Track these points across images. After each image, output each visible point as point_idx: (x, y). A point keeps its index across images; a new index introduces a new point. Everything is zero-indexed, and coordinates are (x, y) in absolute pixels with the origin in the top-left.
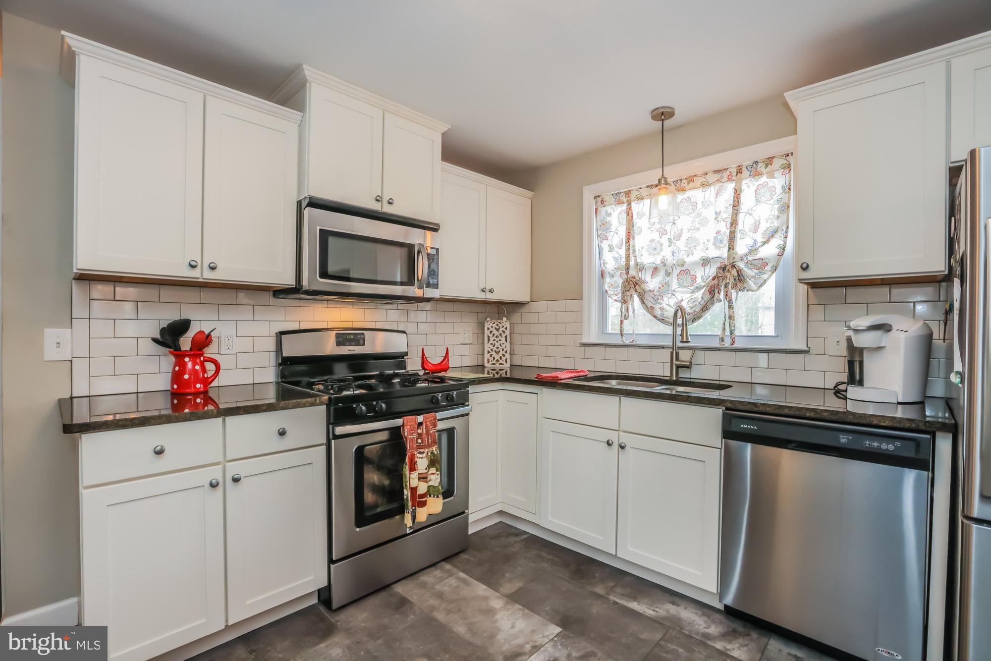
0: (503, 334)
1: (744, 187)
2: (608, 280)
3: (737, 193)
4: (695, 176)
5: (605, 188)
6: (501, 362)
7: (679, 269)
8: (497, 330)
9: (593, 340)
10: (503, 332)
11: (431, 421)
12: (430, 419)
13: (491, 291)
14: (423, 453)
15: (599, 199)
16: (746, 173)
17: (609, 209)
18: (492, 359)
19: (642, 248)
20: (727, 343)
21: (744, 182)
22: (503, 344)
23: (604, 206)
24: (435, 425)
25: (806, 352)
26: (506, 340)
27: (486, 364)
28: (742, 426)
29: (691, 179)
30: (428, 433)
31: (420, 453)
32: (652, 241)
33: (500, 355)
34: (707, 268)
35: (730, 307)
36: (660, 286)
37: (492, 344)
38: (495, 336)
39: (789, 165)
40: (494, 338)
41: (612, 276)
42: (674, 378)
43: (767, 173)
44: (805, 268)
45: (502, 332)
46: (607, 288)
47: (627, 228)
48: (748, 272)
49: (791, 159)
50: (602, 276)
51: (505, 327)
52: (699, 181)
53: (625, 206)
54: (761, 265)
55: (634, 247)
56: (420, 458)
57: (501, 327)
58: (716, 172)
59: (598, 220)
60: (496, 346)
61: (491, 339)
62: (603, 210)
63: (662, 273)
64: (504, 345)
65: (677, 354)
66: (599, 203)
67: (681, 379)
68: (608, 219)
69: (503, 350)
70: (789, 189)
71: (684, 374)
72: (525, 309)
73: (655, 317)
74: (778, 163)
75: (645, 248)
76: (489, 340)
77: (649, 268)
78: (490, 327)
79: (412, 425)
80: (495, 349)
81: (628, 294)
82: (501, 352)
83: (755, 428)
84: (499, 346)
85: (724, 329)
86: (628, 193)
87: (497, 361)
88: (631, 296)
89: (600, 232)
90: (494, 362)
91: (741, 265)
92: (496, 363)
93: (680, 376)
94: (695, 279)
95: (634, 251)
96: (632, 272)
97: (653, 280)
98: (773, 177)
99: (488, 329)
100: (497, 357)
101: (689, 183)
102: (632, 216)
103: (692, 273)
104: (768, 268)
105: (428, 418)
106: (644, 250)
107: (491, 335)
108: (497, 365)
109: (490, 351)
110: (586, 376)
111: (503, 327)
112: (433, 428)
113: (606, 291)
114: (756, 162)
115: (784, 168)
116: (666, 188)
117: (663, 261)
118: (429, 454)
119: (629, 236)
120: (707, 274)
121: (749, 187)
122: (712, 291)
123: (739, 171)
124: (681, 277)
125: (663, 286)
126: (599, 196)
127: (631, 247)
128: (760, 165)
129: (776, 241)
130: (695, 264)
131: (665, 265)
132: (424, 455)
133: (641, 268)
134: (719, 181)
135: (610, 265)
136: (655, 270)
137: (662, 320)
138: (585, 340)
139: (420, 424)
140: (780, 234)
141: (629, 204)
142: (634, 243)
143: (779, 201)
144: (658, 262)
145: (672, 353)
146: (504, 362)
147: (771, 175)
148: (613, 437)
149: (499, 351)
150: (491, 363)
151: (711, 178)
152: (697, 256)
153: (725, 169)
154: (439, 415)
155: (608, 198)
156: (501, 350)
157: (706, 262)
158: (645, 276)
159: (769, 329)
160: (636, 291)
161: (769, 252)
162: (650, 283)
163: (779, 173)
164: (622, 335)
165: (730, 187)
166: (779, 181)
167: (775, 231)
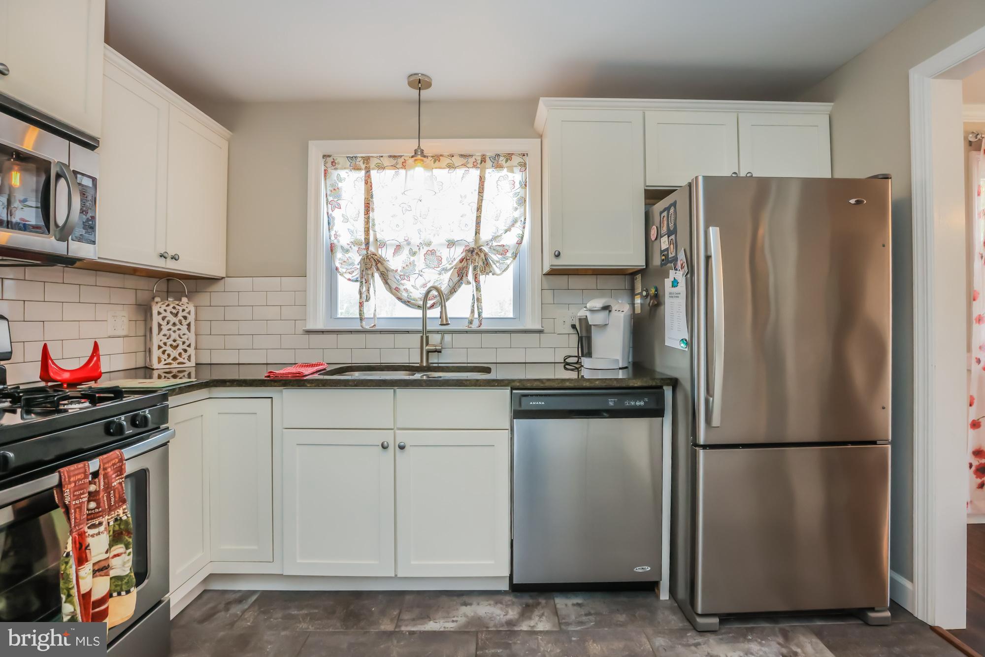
0: (183, 321)
1: (487, 175)
2: (339, 255)
3: (482, 180)
4: (441, 155)
5: (340, 147)
6: (181, 360)
7: (426, 249)
8: (176, 315)
9: (320, 326)
10: (185, 318)
11: (113, 465)
12: (113, 462)
13: (175, 258)
14: (100, 524)
15: (330, 160)
16: (489, 163)
17: (343, 173)
18: (166, 356)
19: (383, 222)
20: (475, 326)
21: (487, 171)
22: (184, 334)
23: (336, 169)
24: (120, 470)
25: (541, 332)
26: (189, 329)
27: (155, 365)
28: (531, 403)
29: (438, 157)
30: (108, 487)
31: (93, 526)
32: (394, 216)
33: (180, 350)
34: (453, 249)
35: (478, 289)
36: (404, 266)
37: (165, 335)
38: (171, 323)
39: (525, 164)
40: (170, 326)
41: (347, 251)
42: (425, 364)
43: (507, 167)
44: (558, 255)
45: (182, 318)
46: (337, 264)
47: (365, 199)
48: (494, 257)
49: (527, 159)
50: (332, 250)
51: (187, 310)
52: (445, 161)
53: (363, 173)
54: (503, 251)
55: (373, 220)
56: (93, 536)
57: (181, 311)
58: (462, 156)
59: (328, 185)
60: (172, 338)
61: (165, 328)
62: (334, 174)
63: (406, 251)
64: (185, 337)
65: (427, 338)
66: (329, 164)
67: (431, 365)
68: (340, 185)
69: (184, 343)
70: (526, 185)
71: (434, 359)
72: (219, 286)
73: (399, 299)
74: (516, 160)
75: (386, 223)
76: (160, 329)
77: (391, 245)
78: (162, 310)
79: (79, 480)
80: (170, 342)
81: (370, 272)
82: (181, 347)
83: (543, 403)
84: (178, 338)
85: (473, 312)
86: (367, 160)
87: (175, 359)
88: (373, 275)
89: (330, 199)
90: (169, 361)
91: (486, 249)
92: (172, 362)
93: (430, 361)
94: (441, 261)
95: (374, 225)
96: (373, 248)
97: (394, 258)
98: (512, 172)
99: (159, 313)
100: (174, 354)
101: (434, 161)
102: (371, 186)
103: (438, 254)
104: (509, 254)
105: (108, 462)
106: (385, 225)
107: (164, 323)
108: (175, 365)
109: (163, 345)
110: (325, 369)
111: (183, 310)
112: (117, 476)
113: (337, 269)
114: (498, 155)
115: (521, 165)
116: (422, 160)
117: (406, 239)
118: (112, 523)
119: (368, 207)
120: (456, 255)
121: (492, 175)
122: (461, 274)
123: (483, 160)
124: (428, 257)
125: (407, 265)
126: (329, 156)
127: (370, 220)
128: (501, 158)
129: (516, 231)
130: (442, 245)
131: (409, 244)
132: (102, 528)
133: (381, 244)
134: (464, 165)
135: (344, 240)
136: (398, 248)
137: (407, 303)
138: (311, 326)
139: (95, 475)
140: (519, 224)
141: (368, 171)
142: (373, 216)
143: (516, 194)
144: (401, 240)
145: (422, 337)
146: (186, 361)
147: (511, 170)
148: (387, 436)
149: (178, 346)
150: (163, 362)
151: (457, 161)
152: (442, 239)
153: (470, 155)
154: (127, 452)
155: (340, 160)
156: (181, 343)
157: (451, 244)
158: (386, 253)
159: (509, 312)
160: (378, 269)
161: (510, 240)
162: (395, 262)
163: (517, 170)
164: (361, 319)
165: (475, 173)
166: (517, 176)
167: (515, 221)
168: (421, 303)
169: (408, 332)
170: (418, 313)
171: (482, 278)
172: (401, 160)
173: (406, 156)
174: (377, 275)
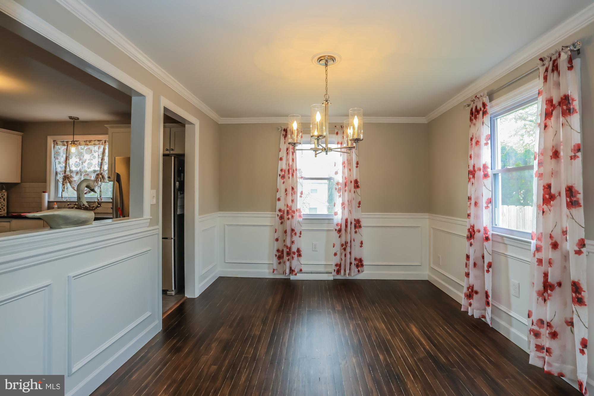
2: (59, 175)
3: (104, 149)
4: (92, 141)
5: (59, 138)
6: (1, 211)
7: (85, 173)
9: (52, 200)
15: (55, 142)
17: (59, 147)
19: (72, 164)
21: (106, 146)
23: (57, 145)
26: (5, 200)
29: (90, 141)
32: (76, 162)
34: (93, 174)
36: (78, 179)
44: (109, 177)
46: (58, 179)
47: (66, 156)
50: (56, 174)
51: (4, 194)
52: (93, 143)
53: (66, 147)
55: (69, 163)
58: (98, 141)
59: (55, 151)
62: (57, 147)
63: (79, 174)
64: (4, 203)
66: (55, 144)
68: (59, 151)
72: (18, 186)
75: (74, 164)
77: (75, 172)
81: (65, 182)
86: (67, 142)
88: (66, 183)
89: (55, 156)
95: (69, 165)
96: (68, 173)
97: (75, 177)
101: (89, 143)
102: (68, 151)
103: (90, 175)
106: (73, 165)
113: (58, 180)
116: (74, 145)
117: (80, 170)
119: (67, 159)
123: (105, 142)
124: (85, 176)
126: (55, 141)
127: (67, 164)
130: (91, 172)
131: (80, 172)
133: (71, 171)
134: (99, 144)
135: (59, 170)
136: (77, 173)
141: (68, 146)
142: (69, 162)
144: (78, 170)
146: (3, 211)
151: (97, 142)
152: (92, 169)
153: (101, 141)
155: (59, 143)
157: (95, 172)
158: (72, 175)
160: (68, 180)
172: (78, 142)
173: (80, 141)
174: (68, 182)
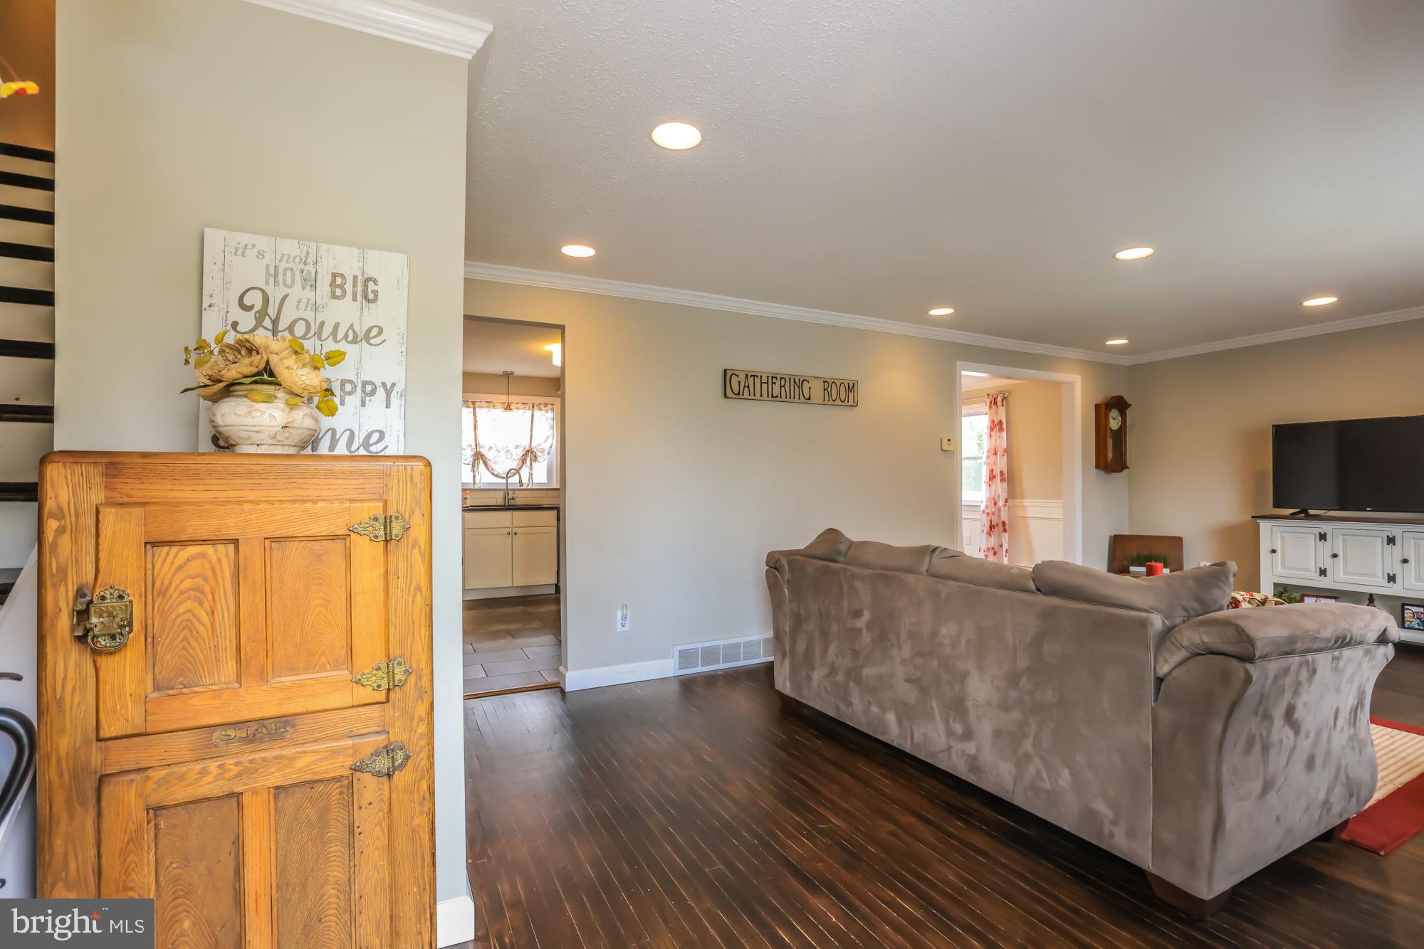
1: (535, 414)
3: (532, 416)
4: (513, 403)
7: (504, 449)
16: (536, 408)
19: (483, 436)
20: (529, 487)
21: (535, 412)
29: (510, 404)
34: (518, 450)
35: (531, 469)
36: (494, 457)
39: (554, 409)
41: (466, 451)
42: (507, 504)
43: (545, 410)
47: (474, 422)
48: (539, 454)
49: (555, 407)
53: (472, 409)
54: (543, 451)
58: (523, 403)
63: (495, 450)
65: (508, 492)
70: (554, 419)
71: (512, 502)
73: (493, 474)
74: (549, 407)
77: (488, 447)
81: (477, 461)
85: (529, 480)
86: (474, 403)
88: (479, 462)
91: (534, 450)
94: (512, 455)
95: (479, 437)
96: (479, 449)
98: (547, 412)
101: (509, 406)
102: (477, 416)
103: (511, 451)
104: (546, 453)
106: (485, 437)
114: (540, 404)
115: (552, 409)
117: (495, 444)
119: (475, 428)
120: (520, 452)
121: (537, 413)
122: (523, 461)
123: (533, 406)
124: (506, 453)
125: (496, 457)
127: (477, 434)
128: (542, 406)
129: (550, 442)
130: (513, 447)
131: (496, 446)
133: (483, 447)
134: (524, 408)
136: (492, 449)
137: (497, 476)
140: (551, 439)
141: (474, 409)
142: (479, 433)
143: (550, 423)
144: (493, 445)
145: (505, 492)
147: (547, 411)
148: (510, 530)
151: (520, 406)
152: (512, 443)
153: (527, 404)
157: (517, 447)
158: (484, 451)
159: (545, 481)
160: (482, 459)
161: (546, 446)
162: (488, 455)
163: (549, 412)
164: (474, 484)
165: (529, 412)
166: (550, 415)
167: (548, 437)
168: (505, 476)
169: (496, 490)
170: (504, 481)
171: (534, 463)
172: (491, 404)
173: (494, 403)
174: (481, 462)
